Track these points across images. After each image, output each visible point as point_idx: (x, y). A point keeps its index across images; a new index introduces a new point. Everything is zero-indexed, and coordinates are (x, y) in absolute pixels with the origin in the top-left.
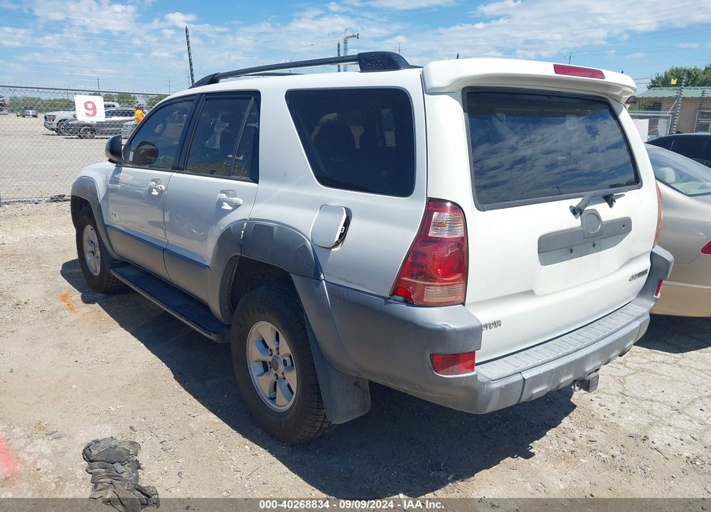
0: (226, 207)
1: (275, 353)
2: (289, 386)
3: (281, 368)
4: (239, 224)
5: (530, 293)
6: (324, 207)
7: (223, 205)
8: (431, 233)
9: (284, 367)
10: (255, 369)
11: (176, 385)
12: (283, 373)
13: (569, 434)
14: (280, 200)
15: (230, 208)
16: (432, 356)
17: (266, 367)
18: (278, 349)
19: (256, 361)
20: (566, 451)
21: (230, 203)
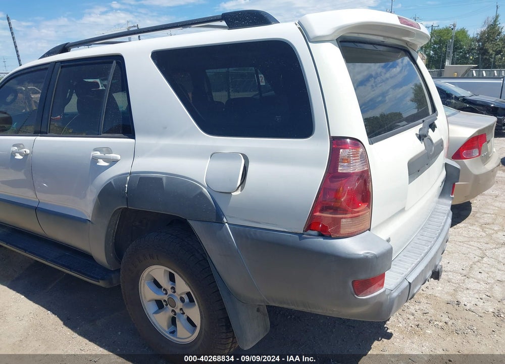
0: (102, 163)
1: (170, 292)
2: (189, 319)
3: (179, 304)
4: (121, 179)
5: (403, 210)
6: (214, 155)
7: (98, 162)
8: (341, 170)
9: (182, 304)
10: (150, 309)
11: (68, 332)
12: (181, 309)
13: (407, 310)
14: (163, 152)
15: (106, 164)
16: (353, 282)
17: (160, 305)
18: (173, 288)
19: (150, 301)
20: (413, 326)
21: (105, 160)
